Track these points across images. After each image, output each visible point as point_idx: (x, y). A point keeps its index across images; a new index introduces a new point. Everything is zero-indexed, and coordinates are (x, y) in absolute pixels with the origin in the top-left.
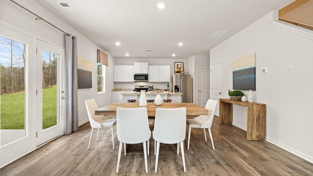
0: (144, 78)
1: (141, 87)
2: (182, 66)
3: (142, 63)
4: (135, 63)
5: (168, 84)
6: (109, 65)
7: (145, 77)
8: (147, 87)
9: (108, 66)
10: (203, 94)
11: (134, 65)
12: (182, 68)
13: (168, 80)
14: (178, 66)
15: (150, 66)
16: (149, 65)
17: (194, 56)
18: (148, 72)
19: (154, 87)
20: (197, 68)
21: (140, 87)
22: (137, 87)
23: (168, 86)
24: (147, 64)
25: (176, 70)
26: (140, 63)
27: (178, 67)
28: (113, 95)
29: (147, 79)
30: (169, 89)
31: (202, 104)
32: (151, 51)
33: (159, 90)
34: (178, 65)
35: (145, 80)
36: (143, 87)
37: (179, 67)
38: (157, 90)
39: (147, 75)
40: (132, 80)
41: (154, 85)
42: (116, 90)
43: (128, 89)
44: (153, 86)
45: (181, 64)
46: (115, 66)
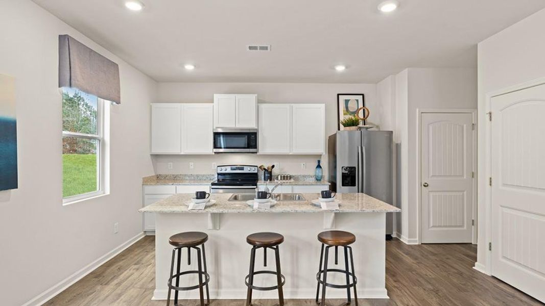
0: (243, 141)
1: (236, 169)
2: (361, 105)
3: (238, 96)
4: (216, 96)
5: (319, 162)
6: (122, 100)
7: (249, 140)
8: (254, 170)
9: (118, 103)
10: (434, 194)
11: (213, 102)
12: (361, 112)
13: (321, 149)
14: (350, 105)
15: (263, 106)
16: (260, 101)
17: (406, 70)
18: (257, 122)
19: (275, 171)
20: (417, 110)
21: (232, 169)
22: (224, 168)
23: (319, 166)
24: (253, 97)
25: (343, 118)
26: (233, 96)
27: (347, 108)
28: (146, 197)
29: (255, 147)
30: (322, 177)
31: (433, 226)
32: (266, 48)
33: (291, 177)
34: (347, 101)
35: (248, 148)
36: (242, 169)
37: (351, 110)
38: (285, 178)
39: (255, 134)
40: (210, 150)
41: (275, 164)
42: (159, 179)
43: (198, 176)
44: (273, 167)
45: (357, 101)
46: (155, 105)
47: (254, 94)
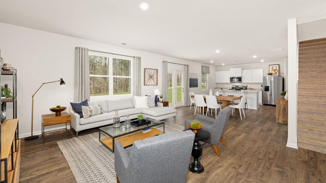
0: (238, 79)
1: (237, 86)
4: (231, 69)
7: (240, 79)
8: (242, 87)
9: (209, 74)
13: (262, 81)
15: (243, 70)
16: (243, 69)
18: (242, 74)
22: (233, 87)
23: (262, 86)
24: (241, 68)
29: (241, 81)
33: (253, 89)
34: (273, 67)
35: (239, 81)
37: (274, 70)
38: (251, 89)
40: (229, 81)
42: (218, 88)
44: (247, 86)
45: (277, 67)
46: (217, 72)
47: (240, 68)
